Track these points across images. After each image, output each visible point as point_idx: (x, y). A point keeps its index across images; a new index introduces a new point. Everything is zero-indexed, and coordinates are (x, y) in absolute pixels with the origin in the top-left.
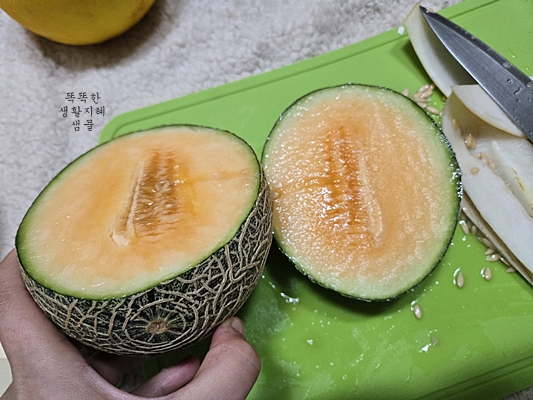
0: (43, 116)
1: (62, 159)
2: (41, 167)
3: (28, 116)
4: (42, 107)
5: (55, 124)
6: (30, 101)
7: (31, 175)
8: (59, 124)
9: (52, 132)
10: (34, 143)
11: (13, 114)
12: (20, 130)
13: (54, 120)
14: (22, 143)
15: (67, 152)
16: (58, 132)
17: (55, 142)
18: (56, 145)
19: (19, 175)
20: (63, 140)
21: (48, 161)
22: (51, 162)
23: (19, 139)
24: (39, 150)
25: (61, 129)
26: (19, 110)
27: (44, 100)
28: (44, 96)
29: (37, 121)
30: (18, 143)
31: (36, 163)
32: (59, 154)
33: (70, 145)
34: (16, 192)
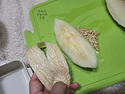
0: (16, 7)
1: (21, 17)
2: (16, 19)
3: (12, 7)
4: (16, 5)
5: (19, 9)
6: (13, 4)
7: (13, 21)
8: (20, 9)
9: (18, 11)
10: (14, 13)
11: (9, 7)
12: (11, 11)
13: (19, 8)
14: (11, 14)
15: (22, 15)
16: (20, 11)
17: (19, 13)
18: (19, 14)
19: (11, 22)
20: (21, 13)
21: (17, 17)
22: (18, 18)
23: (10, 13)
24: (15, 15)
25: (20, 10)
26: (10, 6)
27: (16, 3)
28: (16, 2)
29: (15, 8)
30: (10, 14)
31: (14, 18)
32: (20, 16)
33: (23, 14)
34: (10, 26)
